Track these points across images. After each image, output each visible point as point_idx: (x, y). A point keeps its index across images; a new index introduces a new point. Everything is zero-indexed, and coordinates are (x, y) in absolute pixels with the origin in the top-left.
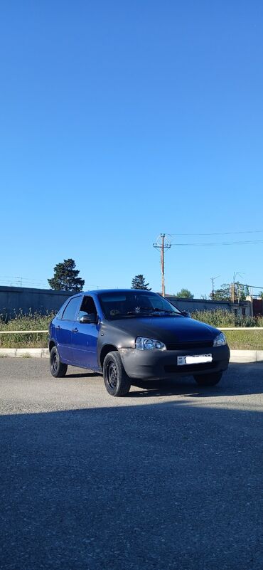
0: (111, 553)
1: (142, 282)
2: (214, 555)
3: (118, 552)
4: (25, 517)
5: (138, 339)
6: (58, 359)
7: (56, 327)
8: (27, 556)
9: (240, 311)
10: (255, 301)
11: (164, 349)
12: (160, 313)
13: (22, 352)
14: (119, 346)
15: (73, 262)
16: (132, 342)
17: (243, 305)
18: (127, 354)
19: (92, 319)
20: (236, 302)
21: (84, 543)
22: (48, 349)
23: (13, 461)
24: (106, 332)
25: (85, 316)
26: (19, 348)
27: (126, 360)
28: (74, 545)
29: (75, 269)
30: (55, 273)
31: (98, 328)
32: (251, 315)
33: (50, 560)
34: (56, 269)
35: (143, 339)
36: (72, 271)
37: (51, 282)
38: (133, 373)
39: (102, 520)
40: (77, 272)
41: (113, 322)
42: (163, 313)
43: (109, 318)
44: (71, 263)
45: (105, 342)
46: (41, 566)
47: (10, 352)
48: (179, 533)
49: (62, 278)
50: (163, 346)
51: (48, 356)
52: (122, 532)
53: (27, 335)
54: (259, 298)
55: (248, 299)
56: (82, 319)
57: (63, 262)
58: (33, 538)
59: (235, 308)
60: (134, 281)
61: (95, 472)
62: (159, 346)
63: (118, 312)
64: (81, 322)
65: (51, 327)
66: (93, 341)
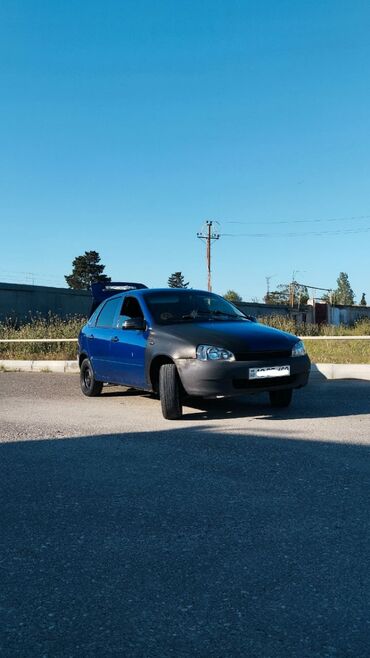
0: (219, 626)
1: (180, 281)
2: (355, 626)
3: (228, 624)
4: (92, 577)
5: (200, 348)
6: (91, 373)
7: (88, 335)
8: (108, 631)
9: (300, 318)
10: (317, 305)
11: (233, 359)
12: (223, 317)
13: (40, 365)
14: (175, 356)
15: (97, 254)
16: (191, 351)
17: (303, 310)
18: (186, 366)
19: (138, 325)
20: (295, 306)
21: (180, 612)
22: (77, 362)
23: (58, 501)
24: (156, 340)
25: (128, 321)
26: (36, 359)
27: (184, 374)
28: (167, 615)
29: (100, 263)
30: (73, 268)
31: (146, 335)
32: (312, 323)
33: (140, 636)
34: (74, 263)
35: (205, 348)
36: (95, 266)
37: (68, 279)
38: (193, 389)
39: (195, 580)
40: (102, 267)
41: (165, 327)
42: (226, 317)
43: (159, 323)
44: (94, 256)
45: (155, 353)
46: (131, 645)
47: (24, 365)
48: (302, 597)
49: (84, 274)
50: (230, 356)
51: (78, 370)
52: (226, 596)
53: (46, 344)
54: (321, 302)
55: (310, 303)
56: (125, 324)
57: (83, 254)
58: (110, 606)
59: (294, 313)
60: (171, 280)
61: (170, 515)
62: (226, 356)
63: (171, 316)
64: (124, 328)
65: (81, 336)
66: (140, 352)
